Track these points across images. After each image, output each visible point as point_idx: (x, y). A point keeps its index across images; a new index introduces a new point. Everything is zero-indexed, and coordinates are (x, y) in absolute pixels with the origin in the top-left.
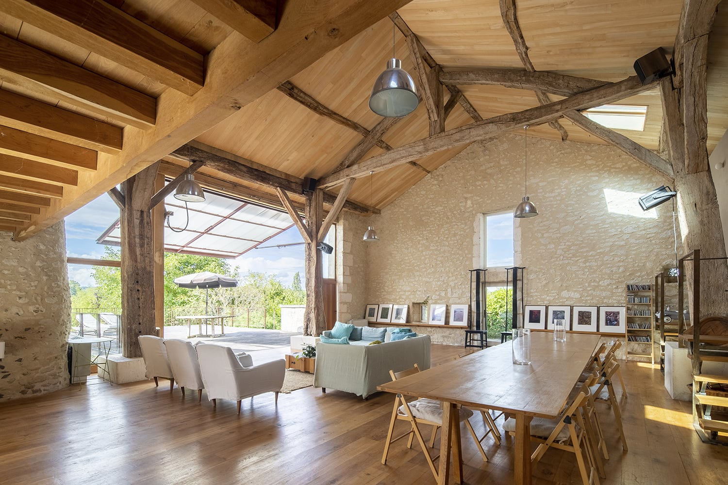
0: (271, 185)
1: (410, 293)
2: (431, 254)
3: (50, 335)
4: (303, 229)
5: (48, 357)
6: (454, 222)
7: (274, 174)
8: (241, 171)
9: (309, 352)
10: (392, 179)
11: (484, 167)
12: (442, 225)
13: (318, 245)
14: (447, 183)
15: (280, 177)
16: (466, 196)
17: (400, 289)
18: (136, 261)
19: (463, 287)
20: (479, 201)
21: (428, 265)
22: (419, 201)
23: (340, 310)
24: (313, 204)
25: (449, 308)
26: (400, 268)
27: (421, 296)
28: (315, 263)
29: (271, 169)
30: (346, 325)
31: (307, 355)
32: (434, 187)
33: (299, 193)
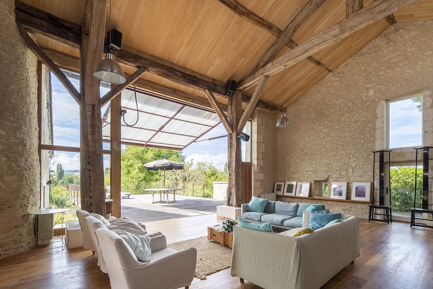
0: (201, 87)
1: (312, 172)
2: (332, 140)
3: (9, 207)
4: (226, 123)
5: (8, 226)
6: (355, 110)
7: (203, 78)
8: (177, 75)
9: (228, 226)
10: (298, 79)
11: (388, 58)
12: (343, 115)
13: (238, 134)
14: (348, 78)
15: (208, 81)
16: (367, 86)
17: (303, 169)
18: (88, 146)
19: (365, 167)
20: (383, 89)
21: (329, 149)
22: (320, 98)
23: (254, 186)
24: (234, 103)
25: (351, 185)
26: (303, 153)
27: (322, 175)
28: (236, 149)
29: (201, 75)
30: (261, 200)
31: (226, 230)
32: (335, 84)
33: (223, 95)
